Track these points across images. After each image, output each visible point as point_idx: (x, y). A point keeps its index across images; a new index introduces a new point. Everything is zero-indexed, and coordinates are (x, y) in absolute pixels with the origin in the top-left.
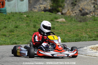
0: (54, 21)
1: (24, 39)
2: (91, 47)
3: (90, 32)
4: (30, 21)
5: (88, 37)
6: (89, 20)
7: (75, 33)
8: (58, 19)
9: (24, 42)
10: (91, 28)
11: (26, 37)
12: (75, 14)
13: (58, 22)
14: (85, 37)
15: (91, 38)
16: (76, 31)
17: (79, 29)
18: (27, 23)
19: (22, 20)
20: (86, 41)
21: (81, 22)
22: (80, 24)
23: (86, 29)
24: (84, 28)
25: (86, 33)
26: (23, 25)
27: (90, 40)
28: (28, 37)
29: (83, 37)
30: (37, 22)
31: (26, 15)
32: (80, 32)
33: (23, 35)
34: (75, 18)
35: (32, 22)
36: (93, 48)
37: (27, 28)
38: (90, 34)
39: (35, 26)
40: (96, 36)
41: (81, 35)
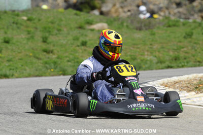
0: (84, 29)
1: (22, 66)
2: (162, 83)
3: (159, 52)
4: (36, 28)
5: (156, 61)
6: (158, 25)
7: (129, 54)
8: (94, 24)
9: (23, 73)
12: (129, 14)
13: (92, 30)
15: (161, 62)
16: (132, 48)
17: (137, 45)
19: (18, 28)
20: (152, 70)
21: (140, 29)
22: (139, 35)
23: (151, 45)
24: (148, 43)
25: (152, 53)
26: (19, 37)
27: (161, 67)
28: (32, 63)
29: (147, 60)
30: (49, 32)
31: (27, 16)
32: (139, 52)
33: (21, 59)
34: (129, 21)
35: (40, 31)
36: (167, 83)
37: (29, 43)
38: (161, 55)
39: (45, 40)
40: (172, 60)
41: (142, 58)
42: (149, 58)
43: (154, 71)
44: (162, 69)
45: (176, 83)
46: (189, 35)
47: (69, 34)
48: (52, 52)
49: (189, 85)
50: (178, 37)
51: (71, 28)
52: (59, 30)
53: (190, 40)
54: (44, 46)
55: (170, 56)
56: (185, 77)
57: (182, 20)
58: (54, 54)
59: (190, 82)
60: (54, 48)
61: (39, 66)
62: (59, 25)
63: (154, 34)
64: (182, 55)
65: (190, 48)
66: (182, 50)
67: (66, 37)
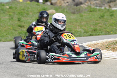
1: (6, 35)
3: (85, 26)
4: (14, 13)
5: (84, 32)
6: (84, 11)
8: (47, 10)
9: (7, 39)
10: (87, 21)
11: (9, 33)
12: (67, 4)
14: (79, 32)
15: (86, 32)
16: (69, 24)
17: (72, 22)
18: (10, 16)
19: (4, 13)
20: (81, 37)
21: (74, 13)
22: (73, 17)
23: (80, 22)
24: (79, 21)
25: (81, 27)
26: (5, 18)
27: (86, 35)
28: (12, 33)
29: (78, 32)
30: (22, 15)
31: (9, 6)
32: (73, 26)
33: (5, 31)
34: (68, 9)
35: (17, 15)
36: (90, 45)
37: (10, 21)
38: (86, 28)
39: (19, 19)
40: (93, 31)
41: (75, 30)
42: (79, 30)
43: (82, 37)
44: (87, 36)
45: (95, 44)
46: (102, 17)
47: (33, 16)
48: (23, 27)
49: (102, 46)
50: (96, 18)
51: (34, 13)
52: (28, 14)
53: (103, 19)
54: (19, 23)
55: (92, 29)
56: (100, 41)
57: (98, 8)
58: (25, 28)
59: (103, 44)
60: (25, 24)
61: (16, 35)
62: (27, 11)
63: (82, 16)
64: (98, 28)
65: (103, 24)
66: (98, 25)
67: (32, 18)
